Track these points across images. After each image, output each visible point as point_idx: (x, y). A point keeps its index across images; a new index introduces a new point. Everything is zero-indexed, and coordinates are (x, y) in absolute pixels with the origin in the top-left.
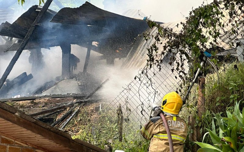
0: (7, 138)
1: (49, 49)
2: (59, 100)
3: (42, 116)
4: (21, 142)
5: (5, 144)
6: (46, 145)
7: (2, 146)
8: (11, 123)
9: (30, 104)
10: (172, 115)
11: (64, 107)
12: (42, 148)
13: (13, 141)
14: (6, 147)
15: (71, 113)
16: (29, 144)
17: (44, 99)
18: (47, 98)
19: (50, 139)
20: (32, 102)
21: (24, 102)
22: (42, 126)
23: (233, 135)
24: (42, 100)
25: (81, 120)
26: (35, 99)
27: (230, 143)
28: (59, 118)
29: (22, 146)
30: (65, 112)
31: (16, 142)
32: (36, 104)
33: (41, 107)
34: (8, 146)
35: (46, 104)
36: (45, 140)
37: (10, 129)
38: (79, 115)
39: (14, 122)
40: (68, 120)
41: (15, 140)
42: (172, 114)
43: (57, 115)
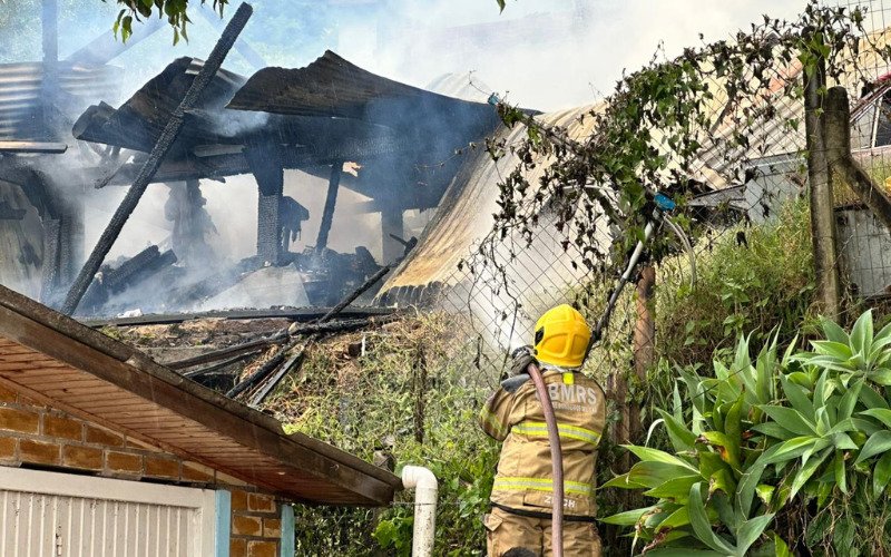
0: (105, 429)
1: (224, 181)
2: (248, 324)
3: (200, 368)
4: (145, 441)
5: (97, 446)
6: (211, 450)
7: (91, 449)
8: (114, 387)
9: (167, 336)
10: (561, 371)
11: (264, 343)
12: (202, 457)
13: (122, 436)
14: (99, 454)
15: (280, 361)
16: (165, 447)
17: (208, 322)
18: (216, 320)
19: (222, 434)
20: (172, 331)
21: (150, 328)
22: (201, 395)
23: (731, 428)
24: (201, 325)
25: (309, 381)
26: (181, 322)
27: (722, 448)
28: (248, 373)
29: (145, 452)
30: (265, 359)
31: (129, 438)
32: (183, 334)
33: (199, 344)
34: (107, 452)
35: (213, 335)
36: (211, 434)
37: (112, 403)
38: (305, 366)
39: (124, 385)
40: (273, 381)
41: (126, 434)
42: (562, 367)
43: (243, 366)
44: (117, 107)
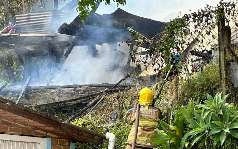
0: (8, 121)
1: (102, 45)
2: (94, 89)
3: (80, 101)
4: (21, 124)
5: (5, 126)
7: (3, 126)
8: (2, 111)
9: (73, 91)
11: (96, 94)
12: (41, 129)
13: (14, 123)
14: (6, 128)
15: (98, 100)
16: (29, 126)
17: (84, 88)
18: (86, 87)
20: (74, 90)
21: (68, 89)
24: (82, 88)
25: (105, 106)
26: (76, 87)
27: (176, 131)
28: (91, 103)
29: (21, 127)
30: (96, 99)
31: (16, 124)
32: (77, 91)
33: (80, 94)
34: (9, 127)
35: (85, 91)
37: (5, 114)
38: (105, 101)
40: (95, 105)
41: (15, 123)
43: (90, 101)
44: (69, 24)
